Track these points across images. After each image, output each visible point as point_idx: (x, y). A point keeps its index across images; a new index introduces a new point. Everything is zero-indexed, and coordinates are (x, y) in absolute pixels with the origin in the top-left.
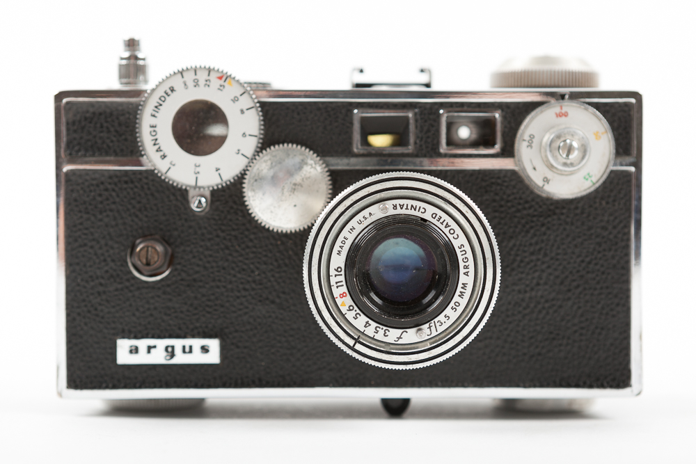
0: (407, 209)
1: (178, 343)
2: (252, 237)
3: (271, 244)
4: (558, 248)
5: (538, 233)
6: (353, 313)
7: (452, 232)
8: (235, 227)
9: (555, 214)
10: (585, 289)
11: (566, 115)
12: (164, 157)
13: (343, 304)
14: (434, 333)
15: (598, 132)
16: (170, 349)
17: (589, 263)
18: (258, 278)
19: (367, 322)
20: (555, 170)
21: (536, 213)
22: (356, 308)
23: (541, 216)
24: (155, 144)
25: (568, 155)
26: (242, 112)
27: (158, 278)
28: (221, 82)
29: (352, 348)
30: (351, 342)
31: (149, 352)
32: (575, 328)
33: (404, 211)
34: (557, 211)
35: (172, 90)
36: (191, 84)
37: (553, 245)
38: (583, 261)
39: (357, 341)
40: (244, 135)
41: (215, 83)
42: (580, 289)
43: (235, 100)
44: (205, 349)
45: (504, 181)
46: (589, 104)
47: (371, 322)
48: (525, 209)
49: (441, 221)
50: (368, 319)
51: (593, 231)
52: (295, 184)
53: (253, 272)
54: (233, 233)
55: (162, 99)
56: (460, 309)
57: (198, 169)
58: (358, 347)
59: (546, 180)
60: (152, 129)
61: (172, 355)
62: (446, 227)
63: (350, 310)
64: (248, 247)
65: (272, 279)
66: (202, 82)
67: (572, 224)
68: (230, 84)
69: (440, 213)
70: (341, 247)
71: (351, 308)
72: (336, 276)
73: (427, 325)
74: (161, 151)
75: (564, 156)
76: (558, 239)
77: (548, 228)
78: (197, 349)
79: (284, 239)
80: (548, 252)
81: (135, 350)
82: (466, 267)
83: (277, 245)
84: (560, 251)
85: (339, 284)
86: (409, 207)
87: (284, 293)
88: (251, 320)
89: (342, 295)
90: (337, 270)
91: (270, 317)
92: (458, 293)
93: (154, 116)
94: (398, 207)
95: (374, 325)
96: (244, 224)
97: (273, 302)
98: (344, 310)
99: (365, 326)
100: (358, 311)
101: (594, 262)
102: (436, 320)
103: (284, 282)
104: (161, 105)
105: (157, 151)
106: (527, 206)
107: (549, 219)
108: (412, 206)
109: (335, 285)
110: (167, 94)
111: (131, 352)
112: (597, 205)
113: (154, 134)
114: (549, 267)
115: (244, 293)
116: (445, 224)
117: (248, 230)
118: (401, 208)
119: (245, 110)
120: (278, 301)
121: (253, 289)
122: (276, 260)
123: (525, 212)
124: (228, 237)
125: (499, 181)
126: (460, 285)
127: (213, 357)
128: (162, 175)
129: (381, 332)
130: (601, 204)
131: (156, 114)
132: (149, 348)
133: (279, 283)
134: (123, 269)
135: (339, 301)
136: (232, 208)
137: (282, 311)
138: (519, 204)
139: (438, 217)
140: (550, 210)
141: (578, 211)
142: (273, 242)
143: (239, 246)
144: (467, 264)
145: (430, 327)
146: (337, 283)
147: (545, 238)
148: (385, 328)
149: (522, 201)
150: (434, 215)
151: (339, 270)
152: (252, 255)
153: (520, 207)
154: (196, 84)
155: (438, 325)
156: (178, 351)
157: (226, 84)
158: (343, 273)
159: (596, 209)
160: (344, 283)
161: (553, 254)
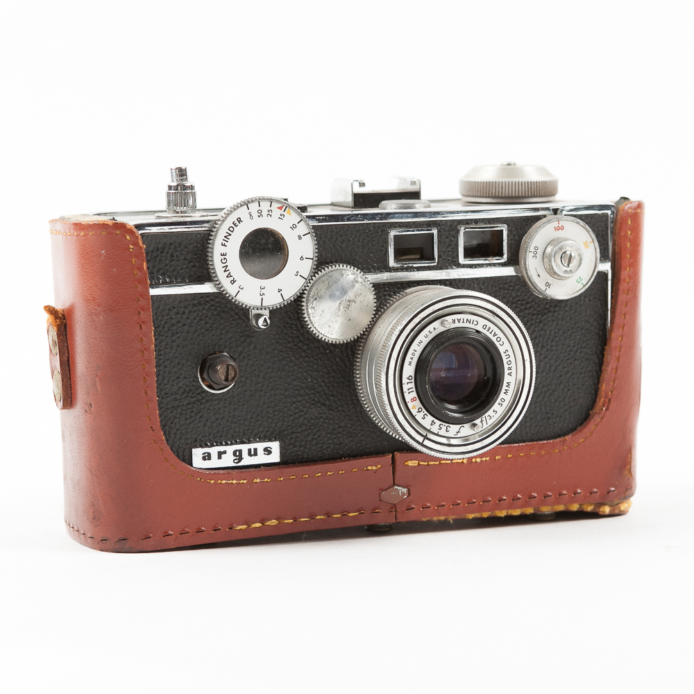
0: (463, 322)
1: (244, 448)
2: (305, 347)
3: (321, 353)
4: (553, 341)
5: (537, 329)
6: (421, 414)
7: (499, 339)
8: (290, 340)
9: (549, 312)
10: (573, 374)
11: (562, 228)
12: (233, 282)
13: (414, 407)
14: (485, 426)
15: (586, 242)
16: (238, 453)
17: (576, 352)
18: (310, 384)
19: (433, 421)
20: (556, 277)
21: (535, 312)
22: (424, 410)
23: (539, 314)
24: (225, 271)
25: (568, 265)
26: (300, 237)
27: (225, 390)
28: (282, 212)
29: (422, 444)
30: (420, 439)
31: (220, 457)
32: (566, 407)
33: (461, 325)
34: (552, 309)
35: (239, 220)
36: (255, 214)
37: (548, 339)
38: (571, 351)
39: (425, 437)
40: (302, 258)
41: (277, 213)
42: (569, 374)
43: (294, 227)
44: (268, 451)
45: (510, 286)
46: (575, 216)
47: (436, 420)
48: (526, 309)
49: (490, 331)
50: (434, 419)
51: (578, 325)
52: (349, 301)
53: (307, 379)
54: (289, 345)
55: (231, 229)
56: (505, 404)
57: (263, 291)
58: (427, 443)
59: (548, 285)
60: (223, 257)
61: (240, 459)
62: (494, 336)
63: (419, 412)
64: (301, 357)
65: (323, 384)
66: (265, 213)
67: (563, 319)
68: (289, 213)
69: (489, 324)
70: (412, 358)
71: (420, 410)
72: (408, 383)
73: (479, 420)
74: (231, 276)
75: (566, 265)
76: (553, 332)
77: (545, 325)
78: (261, 451)
79: (332, 348)
80: (545, 344)
81: (207, 457)
82: (509, 369)
83: (326, 354)
84: (554, 343)
85: (410, 390)
86: (465, 321)
87: (333, 396)
88: (306, 422)
89: (413, 400)
90: (408, 379)
91: (321, 417)
92: (503, 391)
93: (224, 245)
94: (456, 321)
95: (438, 422)
96: (298, 337)
97: (324, 405)
98: (414, 412)
99: (431, 425)
100: (426, 412)
101: (579, 351)
102: (486, 415)
103: (333, 386)
104: (230, 235)
105: (227, 277)
106: (528, 306)
107: (546, 316)
108: (467, 320)
109: (408, 392)
110: (235, 225)
111: (204, 458)
112: (582, 302)
113: (224, 261)
114: (545, 357)
115: (299, 398)
116: (493, 333)
117: (301, 341)
118: (459, 322)
119: (302, 236)
120: (327, 403)
121: (307, 394)
122: (326, 368)
123: (527, 312)
124: (284, 350)
125: (506, 286)
126: (505, 384)
127: (275, 457)
128: (233, 298)
129: (444, 428)
130: (585, 301)
131: (226, 244)
132: (220, 454)
133: (328, 387)
134: (195, 384)
135: (410, 405)
136: (287, 323)
137: (331, 412)
138: (522, 305)
139: (487, 327)
140: (546, 309)
141: (567, 309)
142: (323, 351)
143: (294, 356)
144: (510, 366)
145: (482, 421)
146: (408, 390)
147: (542, 333)
148: (447, 425)
149: (524, 302)
150: (484, 327)
151: (410, 378)
152: (305, 364)
153: (523, 307)
154: (260, 214)
155: (488, 418)
156: (245, 454)
157: (284, 213)
158: (413, 380)
159: (581, 306)
160: (414, 389)
161: (549, 346)
